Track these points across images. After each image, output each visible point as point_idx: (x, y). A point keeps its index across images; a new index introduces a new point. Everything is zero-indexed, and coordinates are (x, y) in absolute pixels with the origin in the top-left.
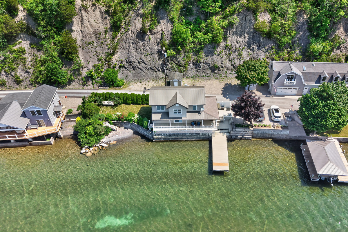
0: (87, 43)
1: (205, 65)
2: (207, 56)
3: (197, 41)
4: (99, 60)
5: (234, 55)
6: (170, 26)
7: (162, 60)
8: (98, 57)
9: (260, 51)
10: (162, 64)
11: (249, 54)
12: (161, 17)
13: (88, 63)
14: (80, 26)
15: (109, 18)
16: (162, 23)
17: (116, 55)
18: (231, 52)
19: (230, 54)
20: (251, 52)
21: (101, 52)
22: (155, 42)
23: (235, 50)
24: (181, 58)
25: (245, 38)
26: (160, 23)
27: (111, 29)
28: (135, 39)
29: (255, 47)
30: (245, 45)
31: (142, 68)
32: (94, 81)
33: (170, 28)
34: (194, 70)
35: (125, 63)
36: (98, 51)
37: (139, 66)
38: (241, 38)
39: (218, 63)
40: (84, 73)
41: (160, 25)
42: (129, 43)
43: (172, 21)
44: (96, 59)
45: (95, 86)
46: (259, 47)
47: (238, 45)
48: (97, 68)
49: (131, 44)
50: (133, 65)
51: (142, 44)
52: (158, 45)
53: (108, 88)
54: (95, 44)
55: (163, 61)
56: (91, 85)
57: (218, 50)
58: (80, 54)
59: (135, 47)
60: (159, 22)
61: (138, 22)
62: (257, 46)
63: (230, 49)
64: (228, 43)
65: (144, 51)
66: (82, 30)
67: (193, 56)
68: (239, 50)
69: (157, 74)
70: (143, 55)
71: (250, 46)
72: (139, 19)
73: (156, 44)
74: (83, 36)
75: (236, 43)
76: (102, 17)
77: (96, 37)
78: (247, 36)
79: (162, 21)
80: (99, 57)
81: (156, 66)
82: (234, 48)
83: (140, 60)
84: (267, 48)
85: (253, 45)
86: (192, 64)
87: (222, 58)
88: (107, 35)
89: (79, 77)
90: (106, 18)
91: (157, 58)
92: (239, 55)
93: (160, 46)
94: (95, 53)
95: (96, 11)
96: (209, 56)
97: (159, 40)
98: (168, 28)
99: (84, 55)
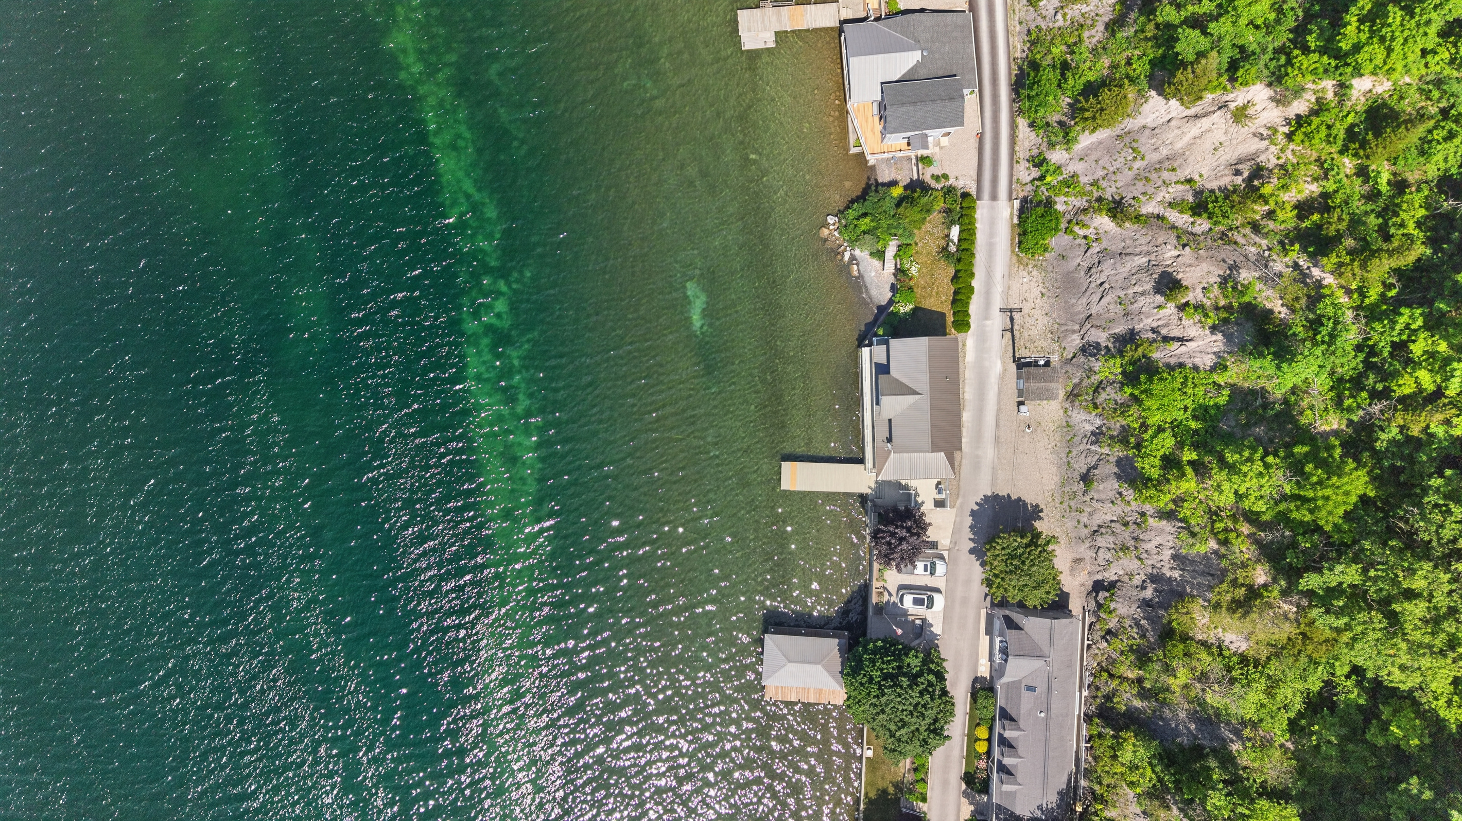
0: (1134, 145)
1: (1097, 457)
2: (1119, 462)
3: (1146, 436)
4: (1095, 183)
5: (1126, 535)
6: (1208, 361)
7: (1110, 345)
8: (1103, 178)
9: (1134, 607)
10: (1098, 344)
11: (1131, 576)
12: (1232, 334)
13: (1081, 159)
14: (1184, 114)
15: (1239, 180)
16: (1214, 338)
17: (1112, 224)
18: (1132, 527)
19: (1126, 524)
20: (1137, 580)
21: (1119, 184)
22: (1160, 323)
23: (1136, 539)
24: (1113, 395)
25: (1172, 569)
26: (1212, 333)
27: (1198, 193)
28: (1159, 270)
29: (1149, 593)
30: (1153, 567)
31: (1088, 293)
32: (1037, 183)
33: (1198, 361)
34: (1089, 428)
35: (1098, 249)
36: (1119, 177)
37: (1093, 285)
38: (1168, 557)
39: (1098, 491)
40: (1057, 156)
41: (1208, 332)
42: (1148, 253)
43: (1220, 366)
44: (1096, 177)
45: (1029, 188)
46: (1146, 604)
47: (1150, 546)
48: (1070, 182)
49: (1145, 260)
50: (1093, 270)
51: (1148, 286)
52: (1153, 330)
53: (1016, 221)
54: (1138, 164)
55: (1107, 347)
56: (1030, 178)
57: (1129, 494)
58: (1103, 134)
59: (1140, 269)
60: (1214, 329)
61: (1206, 270)
62: (1151, 600)
63: (1138, 524)
64: (1152, 522)
65: (1131, 296)
66: (1173, 123)
67: (1118, 425)
68: (1136, 548)
69: (1074, 332)
70: (1122, 294)
71: (1152, 582)
72: (1216, 273)
73: (1155, 325)
74: (1153, 129)
75: (1155, 543)
76: (1240, 161)
77: (1160, 162)
78: (1176, 574)
79: (1219, 336)
80: (1103, 184)
81: (1093, 330)
82: (1141, 537)
83: (1106, 286)
84: (1143, 622)
85: (1156, 590)
86: (1098, 422)
87: (1112, 502)
88: (1181, 187)
89: (1045, 144)
90: (1238, 173)
91: (1117, 331)
92: (1124, 548)
93: (1151, 335)
94: (1112, 169)
95: (1257, 139)
96: (1116, 470)
97: (1164, 332)
98: (1198, 355)
99: (1100, 143)
